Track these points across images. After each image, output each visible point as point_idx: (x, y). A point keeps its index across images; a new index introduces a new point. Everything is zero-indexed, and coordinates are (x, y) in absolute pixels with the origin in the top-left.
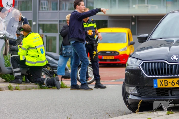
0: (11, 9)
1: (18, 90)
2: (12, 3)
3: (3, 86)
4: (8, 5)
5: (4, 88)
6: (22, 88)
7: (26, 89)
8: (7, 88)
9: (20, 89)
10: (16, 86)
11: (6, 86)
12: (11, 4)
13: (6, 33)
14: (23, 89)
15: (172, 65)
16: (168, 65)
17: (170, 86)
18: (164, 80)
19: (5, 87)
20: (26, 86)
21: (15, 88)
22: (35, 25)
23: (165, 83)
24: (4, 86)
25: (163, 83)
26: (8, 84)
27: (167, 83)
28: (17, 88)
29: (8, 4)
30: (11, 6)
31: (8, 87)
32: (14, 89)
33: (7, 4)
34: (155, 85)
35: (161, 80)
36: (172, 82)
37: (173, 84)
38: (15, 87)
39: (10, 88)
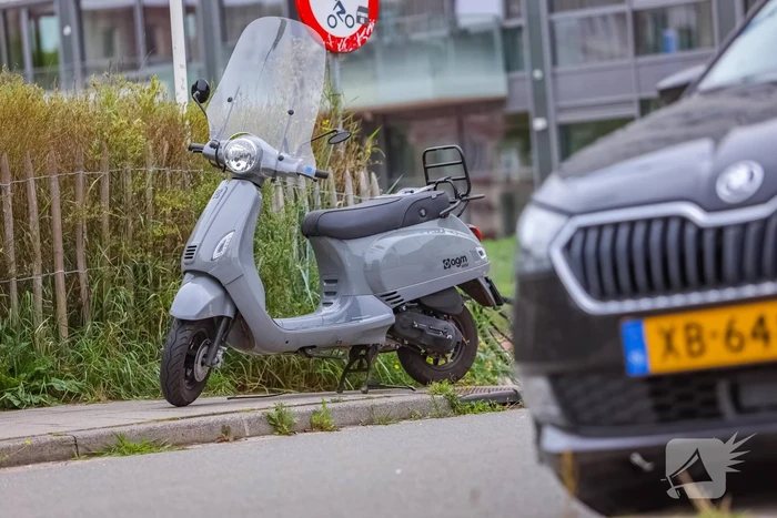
0: (360, 31)
1: (321, 428)
2: (366, 5)
3: (237, 416)
4: (343, 16)
5: (246, 425)
6: (351, 416)
7: (371, 422)
8: (265, 427)
9: (332, 422)
10: (315, 412)
11: (259, 414)
12: (361, 9)
13: (261, 152)
14: (356, 423)
15: (720, 231)
16: (700, 231)
17: (717, 354)
18: (679, 322)
19: (249, 421)
20: (372, 408)
21: (307, 419)
22: (545, 132)
23: (689, 341)
24: (246, 416)
25: (679, 341)
26: (267, 405)
27: (699, 338)
28: (315, 420)
29: (343, 11)
30: (359, 17)
31: (269, 417)
32: (300, 427)
33: (338, 9)
34: (635, 358)
35: (665, 323)
36: (730, 333)
37: (735, 342)
38: (307, 414)
39: (277, 425)
